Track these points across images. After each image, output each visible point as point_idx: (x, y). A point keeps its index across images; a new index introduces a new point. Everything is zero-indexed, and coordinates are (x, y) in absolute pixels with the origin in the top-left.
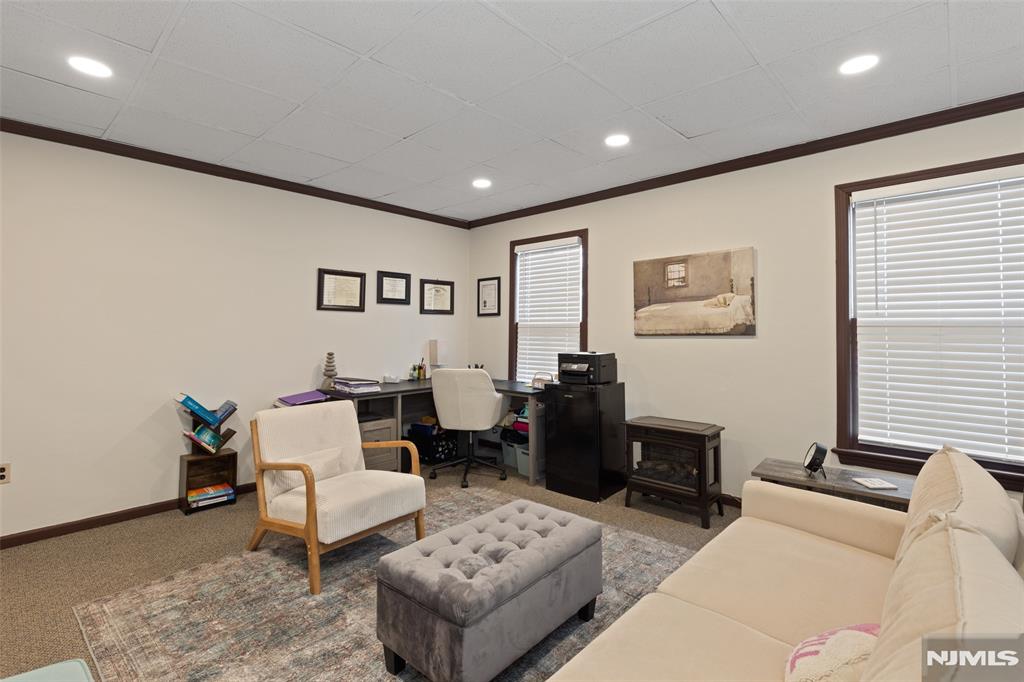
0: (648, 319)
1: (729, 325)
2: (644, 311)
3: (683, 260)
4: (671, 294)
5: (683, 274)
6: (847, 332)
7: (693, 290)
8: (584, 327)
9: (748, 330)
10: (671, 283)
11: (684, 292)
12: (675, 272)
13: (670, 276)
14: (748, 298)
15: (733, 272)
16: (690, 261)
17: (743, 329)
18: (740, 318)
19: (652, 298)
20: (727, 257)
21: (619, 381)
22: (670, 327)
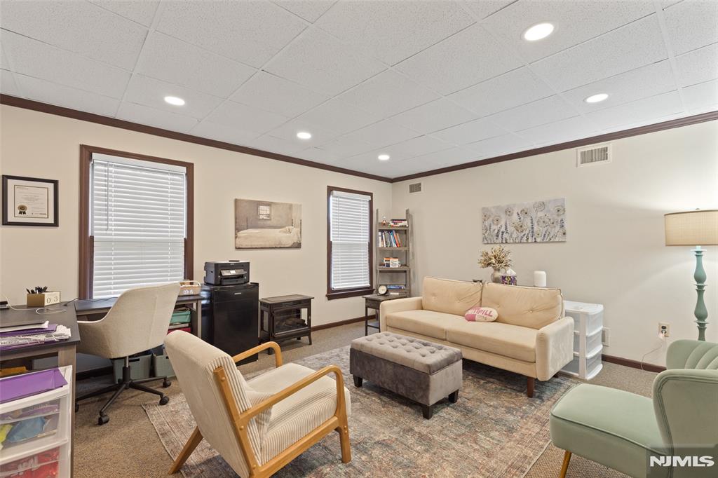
0: (246, 238)
1: (290, 243)
2: (242, 233)
3: (269, 204)
4: (261, 223)
5: (268, 213)
6: (329, 244)
7: (273, 222)
8: (189, 244)
9: (297, 246)
10: (261, 217)
11: (269, 222)
12: (264, 210)
13: (261, 212)
14: (299, 229)
15: (293, 215)
16: (273, 205)
17: (297, 245)
18: (295, 240)
19: (249, 225)
20: (291, 206)
21: (252, 280)
22: (262, 244)
